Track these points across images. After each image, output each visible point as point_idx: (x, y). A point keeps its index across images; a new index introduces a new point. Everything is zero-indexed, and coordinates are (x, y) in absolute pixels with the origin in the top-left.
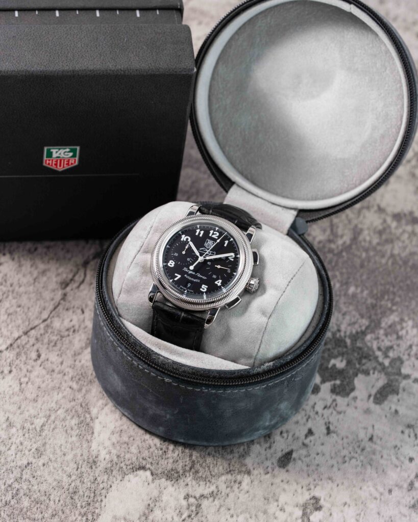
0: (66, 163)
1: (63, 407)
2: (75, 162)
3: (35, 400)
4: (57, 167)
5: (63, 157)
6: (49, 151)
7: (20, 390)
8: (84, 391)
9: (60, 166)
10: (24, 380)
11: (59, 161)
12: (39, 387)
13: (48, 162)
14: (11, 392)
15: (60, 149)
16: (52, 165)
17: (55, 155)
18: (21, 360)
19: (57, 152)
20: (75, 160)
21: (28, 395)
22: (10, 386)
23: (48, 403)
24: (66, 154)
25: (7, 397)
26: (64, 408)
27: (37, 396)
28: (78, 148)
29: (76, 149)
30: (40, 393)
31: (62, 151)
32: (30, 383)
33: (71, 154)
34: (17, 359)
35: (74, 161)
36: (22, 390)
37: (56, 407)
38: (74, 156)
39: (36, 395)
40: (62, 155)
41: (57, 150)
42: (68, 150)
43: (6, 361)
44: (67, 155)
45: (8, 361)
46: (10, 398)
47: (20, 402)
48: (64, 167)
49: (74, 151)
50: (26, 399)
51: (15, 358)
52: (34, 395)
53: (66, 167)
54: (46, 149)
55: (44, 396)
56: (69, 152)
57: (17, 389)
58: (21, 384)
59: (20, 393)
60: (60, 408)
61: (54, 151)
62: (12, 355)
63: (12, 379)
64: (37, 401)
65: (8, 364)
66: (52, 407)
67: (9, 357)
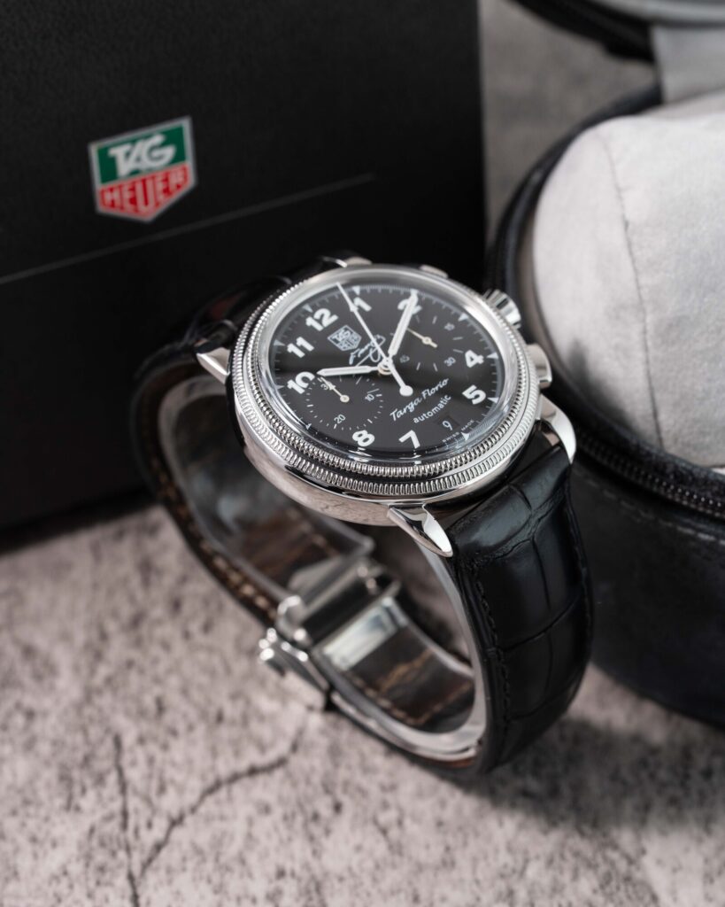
0: (160, 186)
1: (532, 854)
2: (185, 177)
3: (448, 863)
4: (136, 211)
5: (150, 170)
6: (103, 154)
7: (390, 847)
8: (566, 790)
9: (146, 202)
10: (387, 817)
11: (139, 188)
12: (440, 824)
13: (108, 197)
14: (369, 864)
15: (133, 142)
16: (122, 208)
17: (124, 168)
18: (349, 767)
19: (128, 155)
20: (184, 170)
21: (422, 856)
22: (358, 848)
23: (486, 858)
24: (156, 153)
25: (367, 882)
26: (537, 857)
27: (448, 849)
28: (185, 124)
29: (180, 131)
30: (451, 840)
31: (142, 148)
32: (407, 822)
33: (169, 152)
34: (336, 766)
35: (180, 174)
36: (397, 849)
37: (516, 861)
38: (179, 157)
39: (441, 849)
40: (146, 163)
41: (126, 148)
42: (158, 139)
43: (308, 782)
44: (160, 158)
45: (316, 779)
46: (375, 880)
47: (410, 883)
48: (157, 204)
49: (173, 138)
50: (420, 868)
51: (329, 766)
52: (437, 853)
53: (166, 202)
54: (94, 150)
55: (465, 844)
56: (163, 145)
57: (381, 849)
58: (384, 832)
59: (397, 859)
60: (527, 861)
61: (118, 152)
62: (317, 763)
63: (353, 828)
64: (453, 864)
65: (320, 789)
66: (505, 866)
67: (313, 769)
